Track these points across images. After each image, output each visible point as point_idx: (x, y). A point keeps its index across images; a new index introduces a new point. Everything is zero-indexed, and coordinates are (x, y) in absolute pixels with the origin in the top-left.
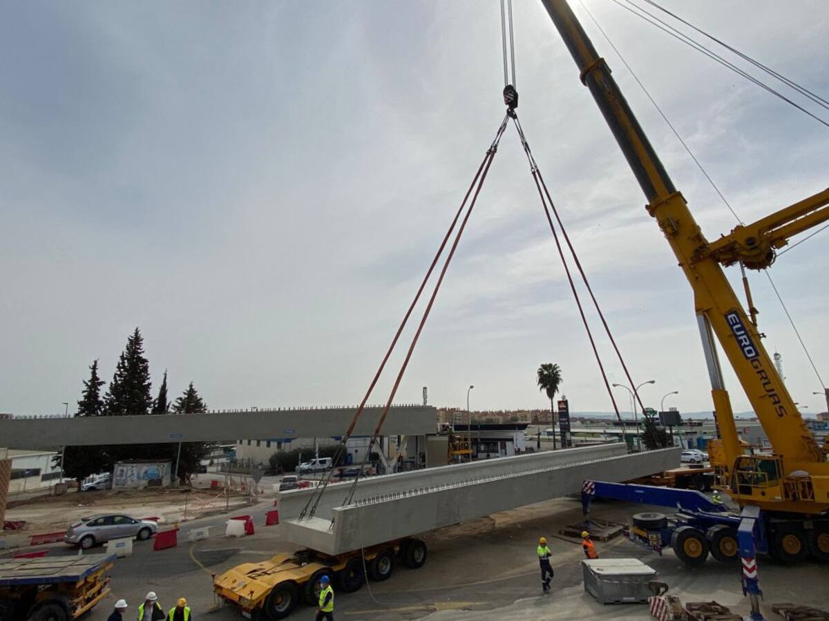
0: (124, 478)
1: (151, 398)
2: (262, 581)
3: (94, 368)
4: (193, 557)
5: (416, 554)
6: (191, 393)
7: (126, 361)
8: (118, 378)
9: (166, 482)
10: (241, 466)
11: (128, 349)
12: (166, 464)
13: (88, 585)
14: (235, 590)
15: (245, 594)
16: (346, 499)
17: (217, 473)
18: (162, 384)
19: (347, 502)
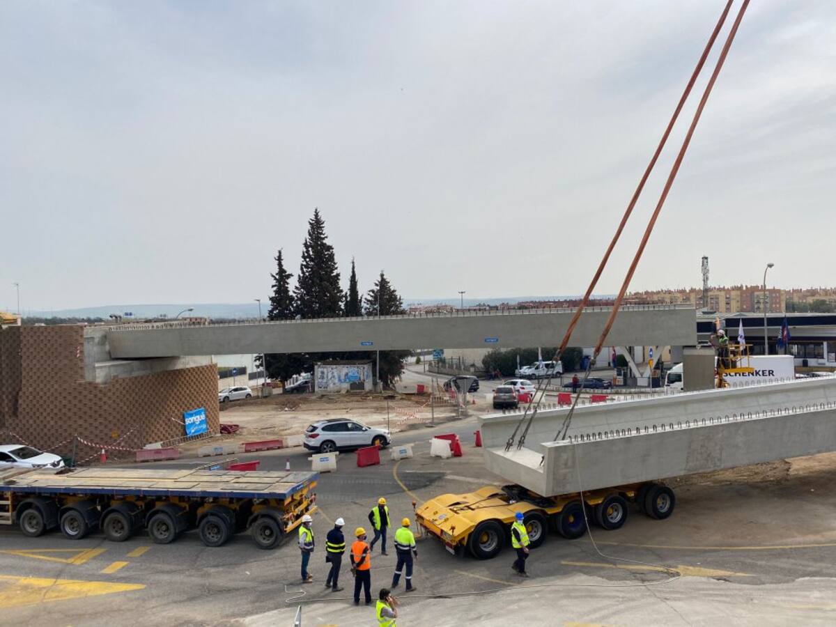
0: (325, 381)
1: (342, 291)
2: (464, 517)
3: (279, 259)
4: (396, 478)
6: (383, 283)
7: (310, 249)
8: (305, 270)
9: (368, 386)
10: (451, 367)
11: (310, 235)
12: (365, 366)
13: (296, 502)
14: (437, 523)
15: (446, 528)
16: (560, 432)
17: (424, 373)
18: (351, 274)
19: (561, 435)
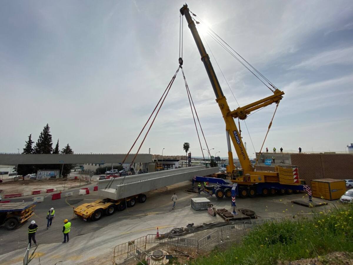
0: (41, 176)
1: (52, 148)
2: (91, 209)
3: (30, 137)
4: (66, 202)
5: (143, 199)
6: (68, 147)
7: (43, 135)
8: (39, 141)
9: (58, 177)
10: (86, 172)
11: (44, 131)
12: (58, 171)
13: (26, 212)
14: (81, 212)
15: (85, 213)
17: (77, 174)
18: (57, 143)
19: (121, 183)
